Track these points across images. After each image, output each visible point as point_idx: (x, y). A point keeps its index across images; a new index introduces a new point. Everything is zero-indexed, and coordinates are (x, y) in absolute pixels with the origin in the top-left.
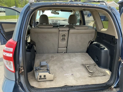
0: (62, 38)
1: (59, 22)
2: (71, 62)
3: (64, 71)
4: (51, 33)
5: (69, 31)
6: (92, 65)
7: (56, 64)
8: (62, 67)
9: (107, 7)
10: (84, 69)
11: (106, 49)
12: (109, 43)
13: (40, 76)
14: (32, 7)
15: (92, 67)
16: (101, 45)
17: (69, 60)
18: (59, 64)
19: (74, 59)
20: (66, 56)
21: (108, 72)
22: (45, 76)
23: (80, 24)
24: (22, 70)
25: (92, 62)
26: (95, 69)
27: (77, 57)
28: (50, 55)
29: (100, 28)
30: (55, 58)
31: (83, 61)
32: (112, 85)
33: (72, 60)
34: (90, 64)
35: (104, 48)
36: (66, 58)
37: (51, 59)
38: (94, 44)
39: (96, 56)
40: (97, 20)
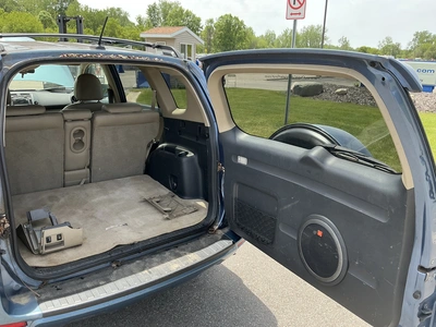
0: (73, 140)
1: (33, 97)
2: (112, 201)
3: (101, 221)
4: (41, 128)
5: (92, 120)
6: (165, 196)
7: (74, 213)
8: (92, 217)
9: (180, 62)
10: (149, 209)
11: (191, 154)
12: (194, 140)
13: (48, 240)
14: (6, 62)
15: (166, 201)
16: (178, 148)
17: (105, 197)
18: (81, 212)
19: (118, 193)
20: (92, 189)
21: (202, 204)
22: (59, 236)
23: (111, 101)
24: (4, 223)
25: (165, 191)
26: (173, 204)
27: (124, 188)
28: (45, 196)
29: (168, 109)
30: (62, 200)
31: (141, 193)
32: (214, 223)
33: (112, 196)
34: (160, 197)
35: (187, 153)
36: (96, 196)
37: (50, 203)
38: (162, 149)
39: (172, 176)
40: (159, 89)
